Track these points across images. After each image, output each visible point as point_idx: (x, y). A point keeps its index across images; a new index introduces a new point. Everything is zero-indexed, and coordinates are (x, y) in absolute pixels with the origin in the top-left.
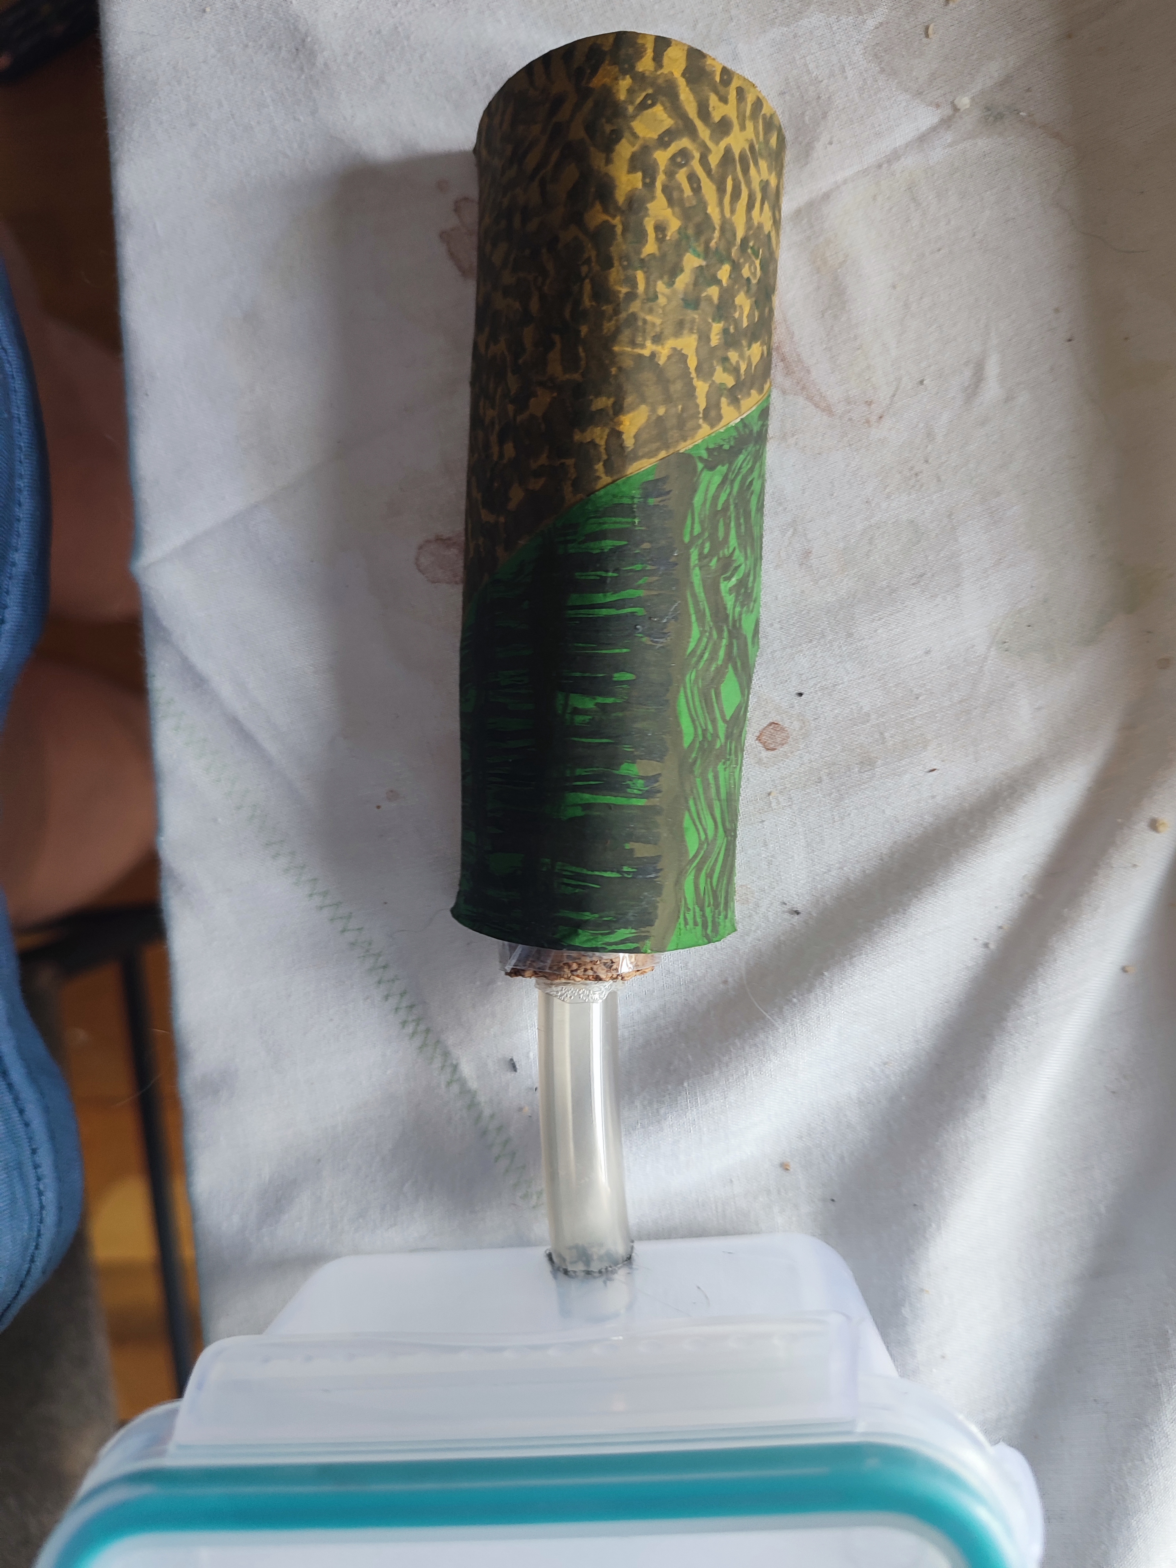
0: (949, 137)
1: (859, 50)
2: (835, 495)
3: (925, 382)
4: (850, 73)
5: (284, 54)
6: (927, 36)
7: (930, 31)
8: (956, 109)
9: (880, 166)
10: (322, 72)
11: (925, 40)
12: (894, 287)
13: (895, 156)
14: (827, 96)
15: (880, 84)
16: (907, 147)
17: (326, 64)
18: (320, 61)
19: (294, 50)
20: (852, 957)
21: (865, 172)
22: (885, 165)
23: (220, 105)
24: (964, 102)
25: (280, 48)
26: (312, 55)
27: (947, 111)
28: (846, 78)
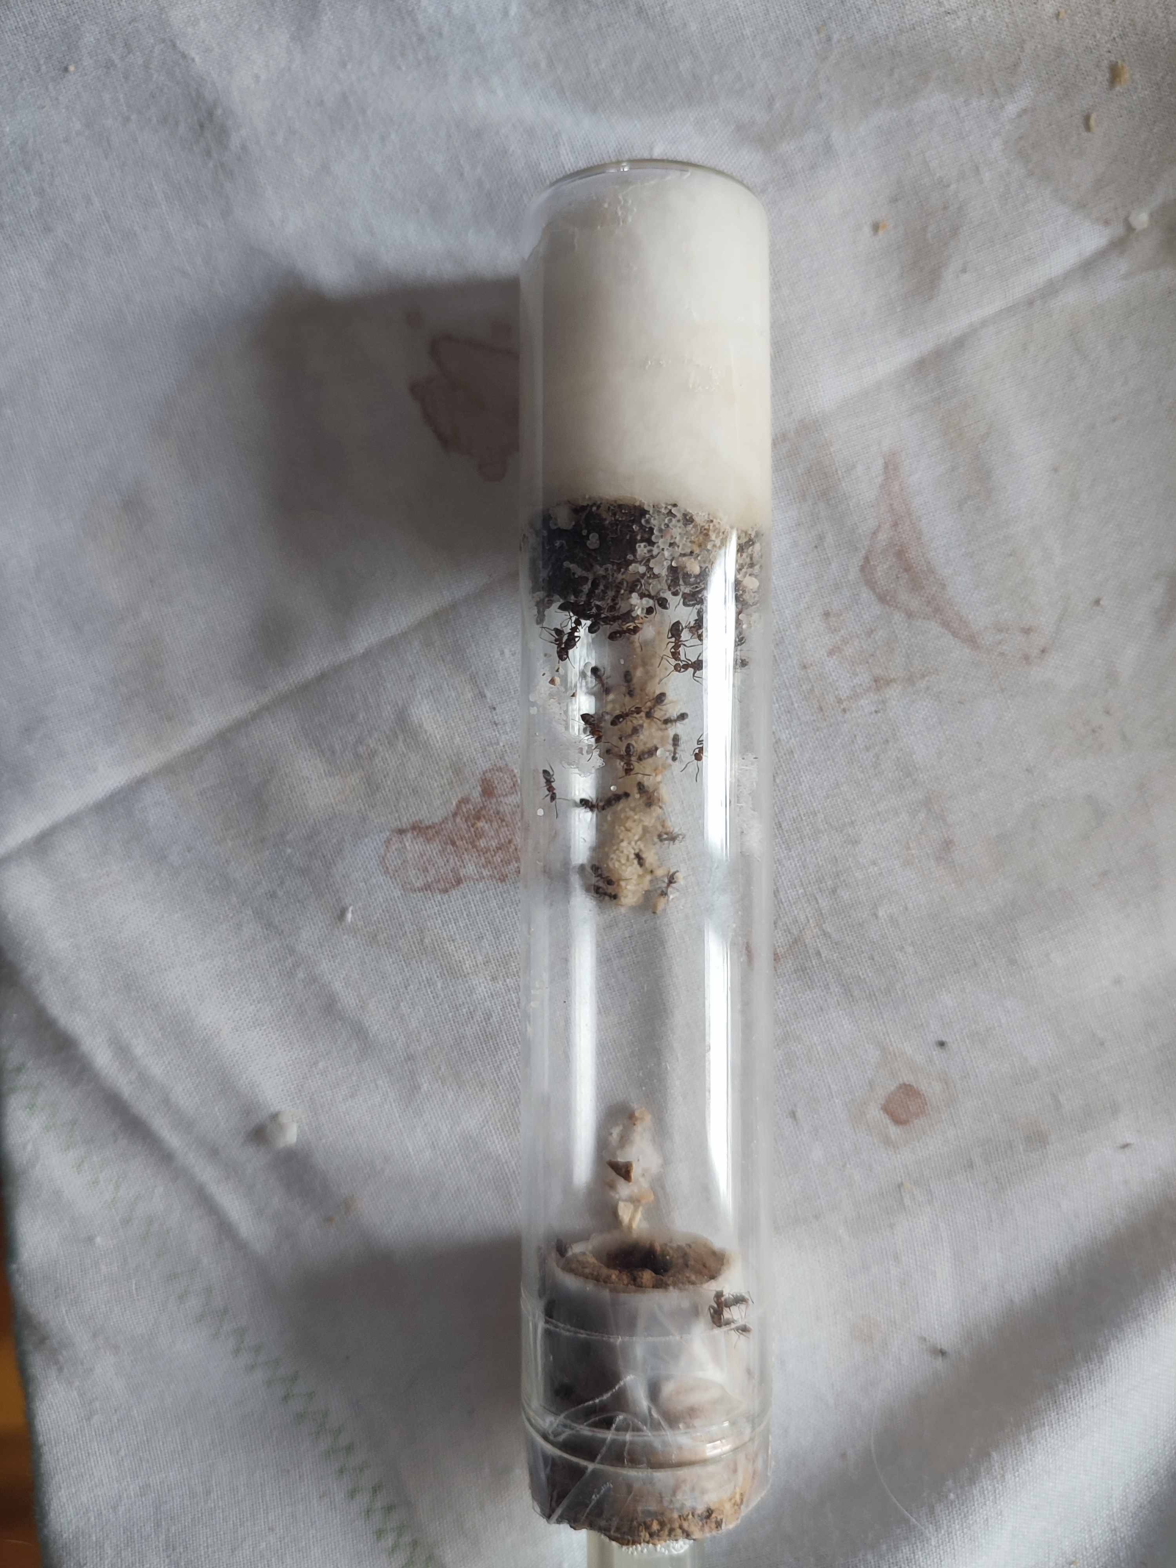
0: (1122, 265)
1: (997, 144)
2: (983, 760)
3: (1101, 602)
4: (987, 176)
5: (182, 129)
6: (1088, 128)
7: (1092, 122)
8: (1130, 228)
9: (1031, 303)
10: (239, 159)
11: (1085, 134)
12: (1055, 470)
13: (1051, 289)
14: (956, 207)
15: (1028, 192)
16: (1066, 278)
17: (244, 147)
18: (235, 142)
19: (197, 127)
20: (1030, 1430)
21: (1011, 310)
22: (1038, 303)
23: (88, 201)
24: (1141, 219)
25: (177, 124)
26: (223, 134)
27: (1118, 230)
28: (981, 182)
